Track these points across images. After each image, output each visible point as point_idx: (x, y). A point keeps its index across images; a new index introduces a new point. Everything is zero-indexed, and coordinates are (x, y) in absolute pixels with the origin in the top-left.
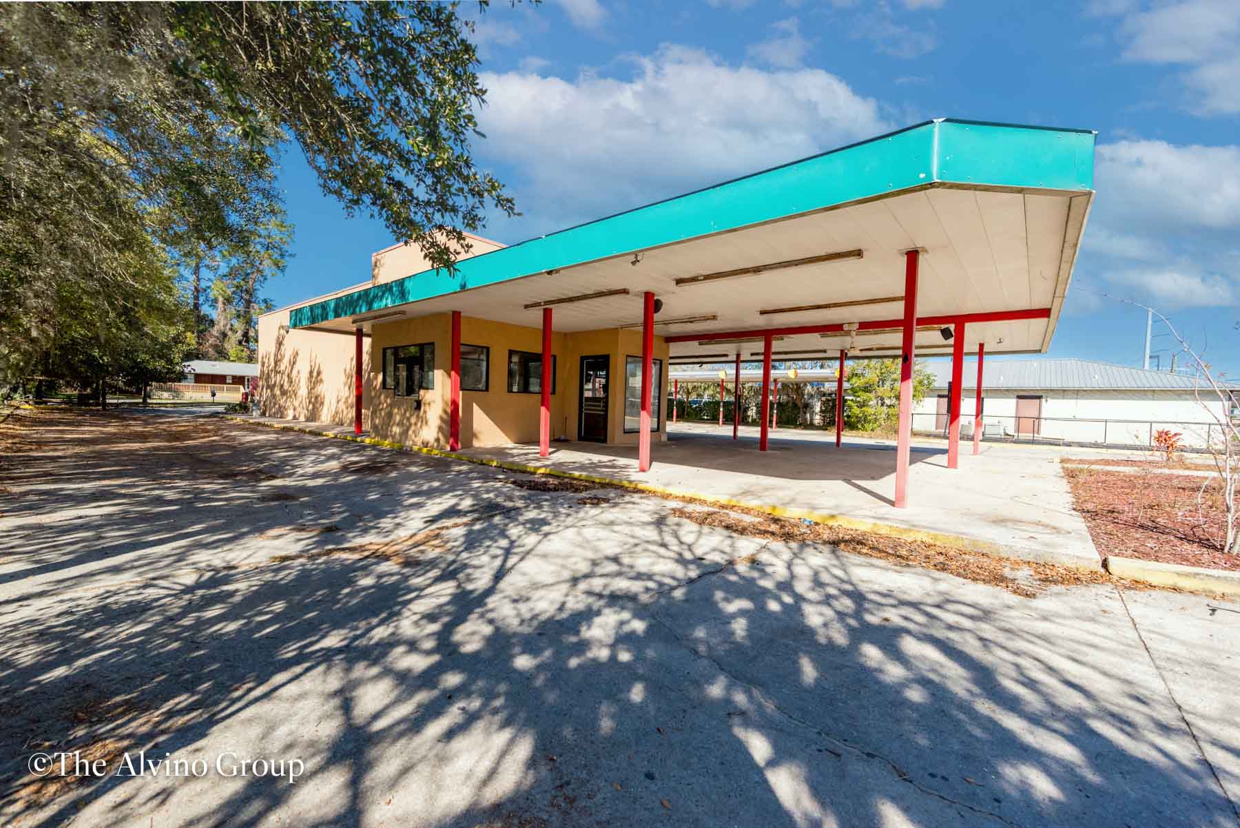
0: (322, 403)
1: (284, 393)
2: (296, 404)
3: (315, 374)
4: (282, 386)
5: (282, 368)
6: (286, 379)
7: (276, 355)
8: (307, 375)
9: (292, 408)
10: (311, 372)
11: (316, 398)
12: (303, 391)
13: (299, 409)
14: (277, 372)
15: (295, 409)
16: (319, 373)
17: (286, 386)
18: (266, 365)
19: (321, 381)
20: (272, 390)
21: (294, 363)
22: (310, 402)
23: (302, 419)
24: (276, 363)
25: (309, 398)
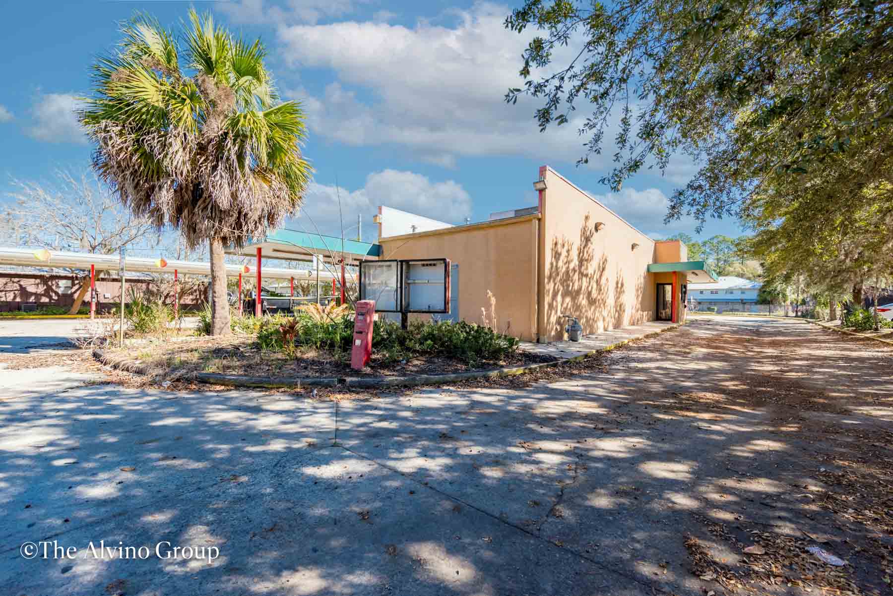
0: (624, 311)
1: (592, 302)
2: (605, 313)
3: (620, 285)
4: (590, 293)
5: (590, 271)
6: (595, 286)
7: (580, 252)
8: (615, 285)
9: (601, 319)
10: (617, 283)
11: (620, 306)
12: (611, 301)
13: (607, 319)
14: (582, 275)
15: (604, 320)
16: (622, 285)
17: (594, 294)
18: (563, 258)
19: (624, 291)
20: (574, 299)
21: (604, 269)
22: (616, 311)
23: (611, 328)
24: (581, 261)
25: (616, 307)
